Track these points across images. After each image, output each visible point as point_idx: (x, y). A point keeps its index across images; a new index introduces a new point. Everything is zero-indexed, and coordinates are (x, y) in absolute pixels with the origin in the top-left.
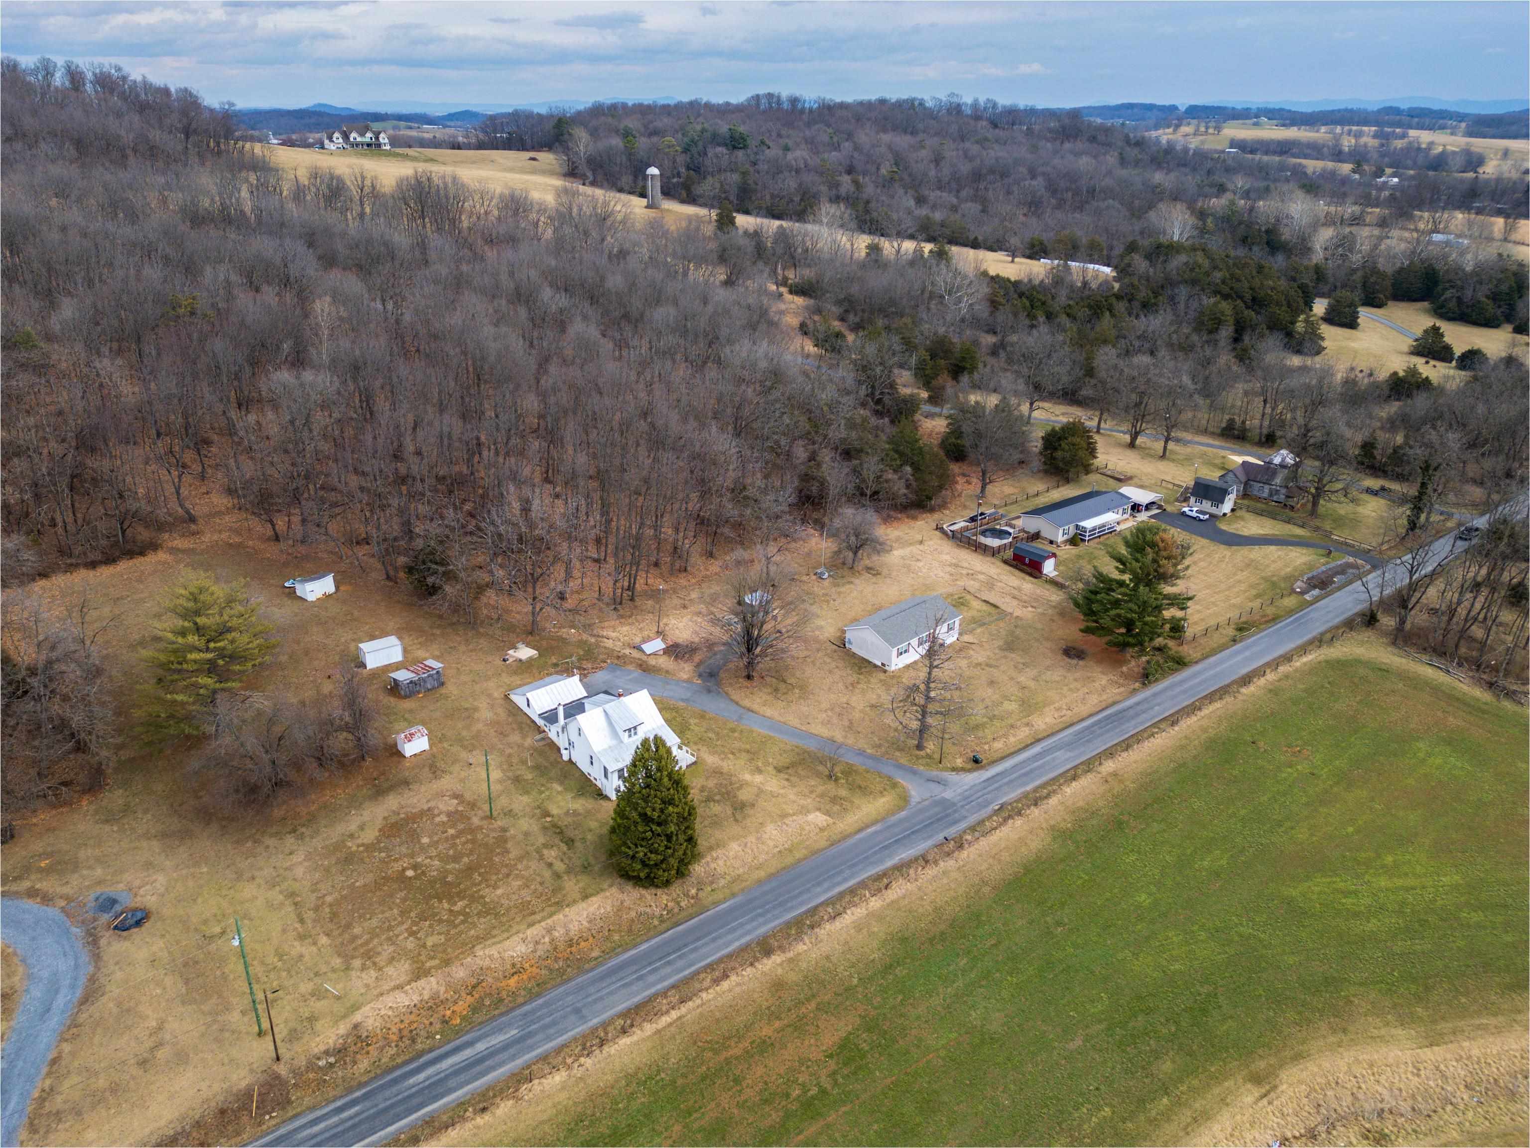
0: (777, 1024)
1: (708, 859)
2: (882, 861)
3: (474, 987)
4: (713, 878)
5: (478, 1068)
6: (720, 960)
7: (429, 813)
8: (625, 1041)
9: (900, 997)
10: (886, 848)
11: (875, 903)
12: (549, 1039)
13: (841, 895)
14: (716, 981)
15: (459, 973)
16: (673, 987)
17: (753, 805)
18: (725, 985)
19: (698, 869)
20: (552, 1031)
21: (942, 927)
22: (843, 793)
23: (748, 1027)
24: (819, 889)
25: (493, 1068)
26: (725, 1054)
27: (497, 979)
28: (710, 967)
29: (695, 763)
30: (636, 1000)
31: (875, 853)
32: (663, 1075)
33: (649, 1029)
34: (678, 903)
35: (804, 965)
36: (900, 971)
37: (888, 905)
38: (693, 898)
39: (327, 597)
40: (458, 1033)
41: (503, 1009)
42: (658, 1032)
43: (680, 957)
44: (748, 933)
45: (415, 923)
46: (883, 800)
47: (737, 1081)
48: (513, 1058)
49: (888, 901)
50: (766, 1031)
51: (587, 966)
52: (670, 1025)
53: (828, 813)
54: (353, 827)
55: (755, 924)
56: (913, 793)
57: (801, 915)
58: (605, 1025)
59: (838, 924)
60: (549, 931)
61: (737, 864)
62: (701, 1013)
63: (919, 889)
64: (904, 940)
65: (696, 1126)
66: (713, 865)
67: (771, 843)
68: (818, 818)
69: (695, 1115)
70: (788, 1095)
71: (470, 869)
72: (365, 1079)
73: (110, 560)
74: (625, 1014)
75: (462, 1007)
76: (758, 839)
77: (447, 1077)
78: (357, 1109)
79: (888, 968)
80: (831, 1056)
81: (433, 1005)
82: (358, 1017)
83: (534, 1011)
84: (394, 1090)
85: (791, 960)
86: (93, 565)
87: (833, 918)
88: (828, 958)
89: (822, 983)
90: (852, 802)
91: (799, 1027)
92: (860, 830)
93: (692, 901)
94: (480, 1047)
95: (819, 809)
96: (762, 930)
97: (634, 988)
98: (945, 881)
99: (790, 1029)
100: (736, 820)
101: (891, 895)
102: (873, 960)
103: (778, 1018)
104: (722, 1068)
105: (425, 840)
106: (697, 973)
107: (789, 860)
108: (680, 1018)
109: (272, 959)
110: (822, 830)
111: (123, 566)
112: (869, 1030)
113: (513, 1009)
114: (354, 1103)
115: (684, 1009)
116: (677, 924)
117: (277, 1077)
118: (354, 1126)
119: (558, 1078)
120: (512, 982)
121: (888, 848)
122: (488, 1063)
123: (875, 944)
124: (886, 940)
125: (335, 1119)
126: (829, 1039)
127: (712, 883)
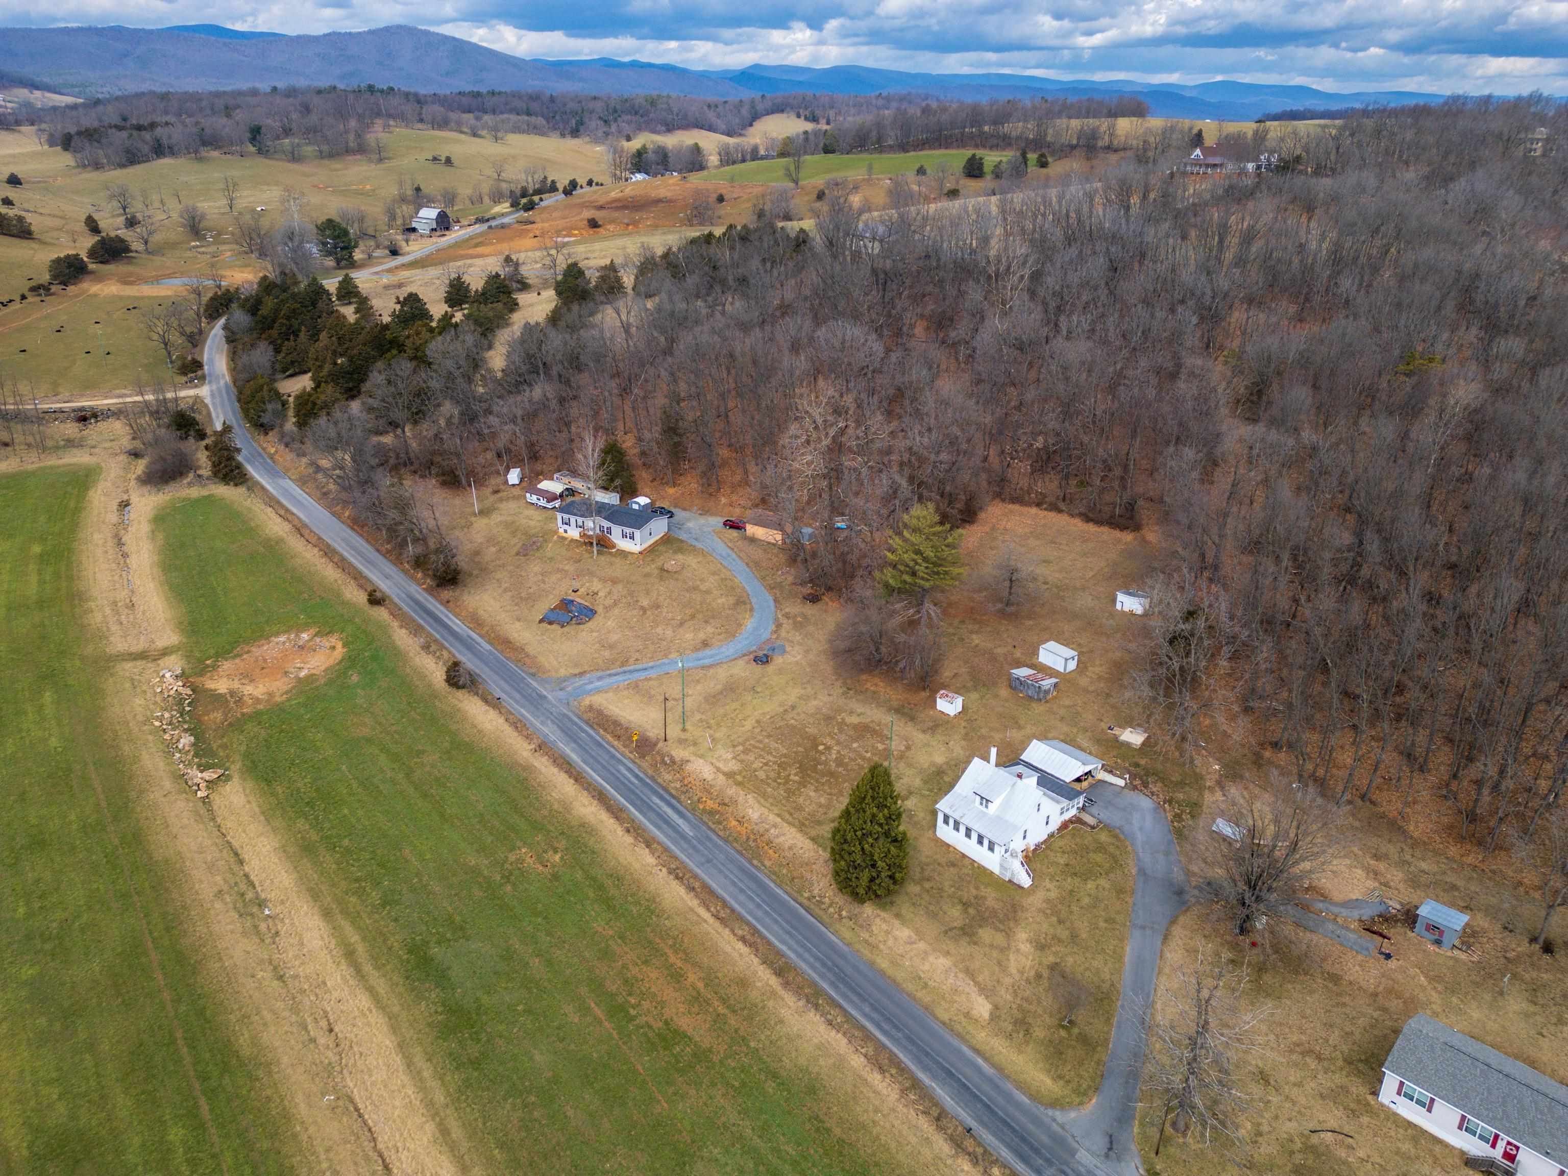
0: (700, 985)
1: (883, 914)
2: (926, 1069)
3: (725, 804)
4: (868, 927)
5: (660, 823)
6: (763, 937)
7: (883, 738)
8: (682, 891)
9: (737, 1084)
10: (950, 1074)
11: (857, 1061)
12: (683, 850)
13: (863, 1028)
14: (743, 939)
15: (732, 791)
16: (733, 911)
17: (975, 943)
18: (740, 945)
19: (868, 909)
20: (691, 851)
21: (837, 1131)
22: (1039, 1033)
23: (695, 965)
24: (867, 1010)
25: (659, 828)
26: (670, 952)
27: (732, 813)
28: (755, 932)
29: (1020, 887)
30: (720, 891)
31: (938, 1063)
32: (654, 919)
33: (694, 903)
34: (830, 906)
35: (771, 1004)
36: (770, 1087)
37: (860, 1077)
38: (840, 915)
39: (1132, 613)
40: (693, 810)
41: (713, 826)
42: (692, 910)
43: (766, 912)
44: (799, 956)
45: (775, 763)
46: (1049, 1082)
47: (646, 962)
48: (667, 836)
49: (864, 1074)
50: (692, 977)
51: (755, 862)
52: (699, 916)
53: (994, 1017)
54: (859, 711)
55: (812, 960)
56: (1073, 1115)
57: (827, 994)
58: (695, 877)
59: (823, 1028)
60: (775, 826)
61: (890, 943)
62: (709, 933)
63: (893, 1110)
64: (812, 1090)
65: (610, 942)
66: (878, 920)
67: (926, 967)
68: (982, 1008)
69: (619, 941)
70: (630, 994)
71: (831, 774)
72: (660, 780)
73: (1098, 522)
74: (705, 886)
75: (710, 804)
76: (926, 952)
77: (654, 810)
78: (636, 782)
79: (775, 1076)
80: (666, 1023)
81: (707, 788)
82: (692, 758)
83: (710, 840)
84: (649, 793)
85: (774, 993)
86: (1088, 519)
87: (830, 1023)
88: (781, 1022)
89: (750, 1018)
90: (1027, 1043)
91: (697, 1000)
92: (977, 1051)
93: (836, 916)
94: (680, 821)
95: (996, 1007)
96: (804, 966)
97: (732, 889)
98: (914, 1140)
99: (694, 994)
100: (946, 932)
101: (875, 1078)
102: (781, 1061)
103: (706, 985)
104: (657, 951)
105: (855, 745)
106: (748, 924)
107: (910, 987)
108: (705, 921)
109: (740, 717)
110: (967, 1015)
111: (1105, 529)
112: (695, 1055)
113: (713, 831)
114: (637, 776)
115: (711, 920)
116: (807, 909)
117: (655, 745)
118: (623, 784)
119: (651, 860)
120: (734, 823)
121: (948, 1075)
122: (665, 826)
123: (802, 1061)
124: (810, 1074)
125: (629, 775)
126: (685, 1023)
127: (861, 926)
